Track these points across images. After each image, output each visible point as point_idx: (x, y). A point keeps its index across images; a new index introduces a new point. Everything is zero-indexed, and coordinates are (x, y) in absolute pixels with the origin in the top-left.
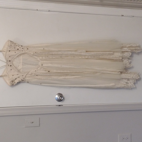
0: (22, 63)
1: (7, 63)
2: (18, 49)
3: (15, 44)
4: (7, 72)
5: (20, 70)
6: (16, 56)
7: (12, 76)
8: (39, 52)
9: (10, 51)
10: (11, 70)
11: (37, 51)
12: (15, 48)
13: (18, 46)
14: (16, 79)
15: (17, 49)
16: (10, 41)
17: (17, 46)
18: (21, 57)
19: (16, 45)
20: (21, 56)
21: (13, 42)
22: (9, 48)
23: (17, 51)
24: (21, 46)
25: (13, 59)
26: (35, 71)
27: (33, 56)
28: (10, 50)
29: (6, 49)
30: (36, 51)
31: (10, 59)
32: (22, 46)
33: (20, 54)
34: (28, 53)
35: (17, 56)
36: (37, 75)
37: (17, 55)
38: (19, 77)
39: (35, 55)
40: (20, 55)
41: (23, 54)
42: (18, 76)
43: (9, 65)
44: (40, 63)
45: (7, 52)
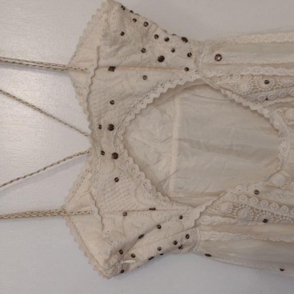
0: (180, 140)
1: (95, 140)
2: (161, 59)
3: (146, 24)
4: (94, 191)
5: (165, 180)
6: (150, 101)
7: (119, 218)
8: (285, 81)
9: (112, 69)
10: (117, 180)
11: (276, 72)
12: (143, 51)
13: (162, 36)
14: (141, 237)
15: (158, 55)
16: (117, 8)
17: (157, 36)
18: (176, 108)
19: (153, 30)
20: (177, 100)
21: (133, 16)
22: (109, 50)
23: (156, 68)
24: (182, 43)
25: (128, 118)
26: (257, 192)
27: (245, 103)
28: (113, 62)
29: (94, 56)
30: (271, 71)
31: (111, 116)
32: (185, 40)
33: (173, 86)
34: (219, 83)
35: (155, 99)
36: (265, 221)
37: (153, 95)
38: (159, 227)
39: (263, 94)
40: (172, 93)
41: (188, 87)
42: (156, 217)
43: (103, 153)
44: (283, 145)
45: (98, 72)
